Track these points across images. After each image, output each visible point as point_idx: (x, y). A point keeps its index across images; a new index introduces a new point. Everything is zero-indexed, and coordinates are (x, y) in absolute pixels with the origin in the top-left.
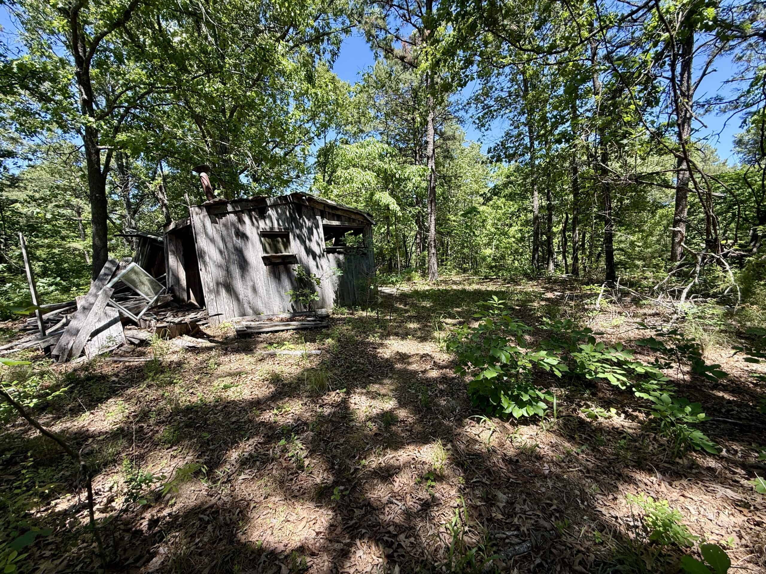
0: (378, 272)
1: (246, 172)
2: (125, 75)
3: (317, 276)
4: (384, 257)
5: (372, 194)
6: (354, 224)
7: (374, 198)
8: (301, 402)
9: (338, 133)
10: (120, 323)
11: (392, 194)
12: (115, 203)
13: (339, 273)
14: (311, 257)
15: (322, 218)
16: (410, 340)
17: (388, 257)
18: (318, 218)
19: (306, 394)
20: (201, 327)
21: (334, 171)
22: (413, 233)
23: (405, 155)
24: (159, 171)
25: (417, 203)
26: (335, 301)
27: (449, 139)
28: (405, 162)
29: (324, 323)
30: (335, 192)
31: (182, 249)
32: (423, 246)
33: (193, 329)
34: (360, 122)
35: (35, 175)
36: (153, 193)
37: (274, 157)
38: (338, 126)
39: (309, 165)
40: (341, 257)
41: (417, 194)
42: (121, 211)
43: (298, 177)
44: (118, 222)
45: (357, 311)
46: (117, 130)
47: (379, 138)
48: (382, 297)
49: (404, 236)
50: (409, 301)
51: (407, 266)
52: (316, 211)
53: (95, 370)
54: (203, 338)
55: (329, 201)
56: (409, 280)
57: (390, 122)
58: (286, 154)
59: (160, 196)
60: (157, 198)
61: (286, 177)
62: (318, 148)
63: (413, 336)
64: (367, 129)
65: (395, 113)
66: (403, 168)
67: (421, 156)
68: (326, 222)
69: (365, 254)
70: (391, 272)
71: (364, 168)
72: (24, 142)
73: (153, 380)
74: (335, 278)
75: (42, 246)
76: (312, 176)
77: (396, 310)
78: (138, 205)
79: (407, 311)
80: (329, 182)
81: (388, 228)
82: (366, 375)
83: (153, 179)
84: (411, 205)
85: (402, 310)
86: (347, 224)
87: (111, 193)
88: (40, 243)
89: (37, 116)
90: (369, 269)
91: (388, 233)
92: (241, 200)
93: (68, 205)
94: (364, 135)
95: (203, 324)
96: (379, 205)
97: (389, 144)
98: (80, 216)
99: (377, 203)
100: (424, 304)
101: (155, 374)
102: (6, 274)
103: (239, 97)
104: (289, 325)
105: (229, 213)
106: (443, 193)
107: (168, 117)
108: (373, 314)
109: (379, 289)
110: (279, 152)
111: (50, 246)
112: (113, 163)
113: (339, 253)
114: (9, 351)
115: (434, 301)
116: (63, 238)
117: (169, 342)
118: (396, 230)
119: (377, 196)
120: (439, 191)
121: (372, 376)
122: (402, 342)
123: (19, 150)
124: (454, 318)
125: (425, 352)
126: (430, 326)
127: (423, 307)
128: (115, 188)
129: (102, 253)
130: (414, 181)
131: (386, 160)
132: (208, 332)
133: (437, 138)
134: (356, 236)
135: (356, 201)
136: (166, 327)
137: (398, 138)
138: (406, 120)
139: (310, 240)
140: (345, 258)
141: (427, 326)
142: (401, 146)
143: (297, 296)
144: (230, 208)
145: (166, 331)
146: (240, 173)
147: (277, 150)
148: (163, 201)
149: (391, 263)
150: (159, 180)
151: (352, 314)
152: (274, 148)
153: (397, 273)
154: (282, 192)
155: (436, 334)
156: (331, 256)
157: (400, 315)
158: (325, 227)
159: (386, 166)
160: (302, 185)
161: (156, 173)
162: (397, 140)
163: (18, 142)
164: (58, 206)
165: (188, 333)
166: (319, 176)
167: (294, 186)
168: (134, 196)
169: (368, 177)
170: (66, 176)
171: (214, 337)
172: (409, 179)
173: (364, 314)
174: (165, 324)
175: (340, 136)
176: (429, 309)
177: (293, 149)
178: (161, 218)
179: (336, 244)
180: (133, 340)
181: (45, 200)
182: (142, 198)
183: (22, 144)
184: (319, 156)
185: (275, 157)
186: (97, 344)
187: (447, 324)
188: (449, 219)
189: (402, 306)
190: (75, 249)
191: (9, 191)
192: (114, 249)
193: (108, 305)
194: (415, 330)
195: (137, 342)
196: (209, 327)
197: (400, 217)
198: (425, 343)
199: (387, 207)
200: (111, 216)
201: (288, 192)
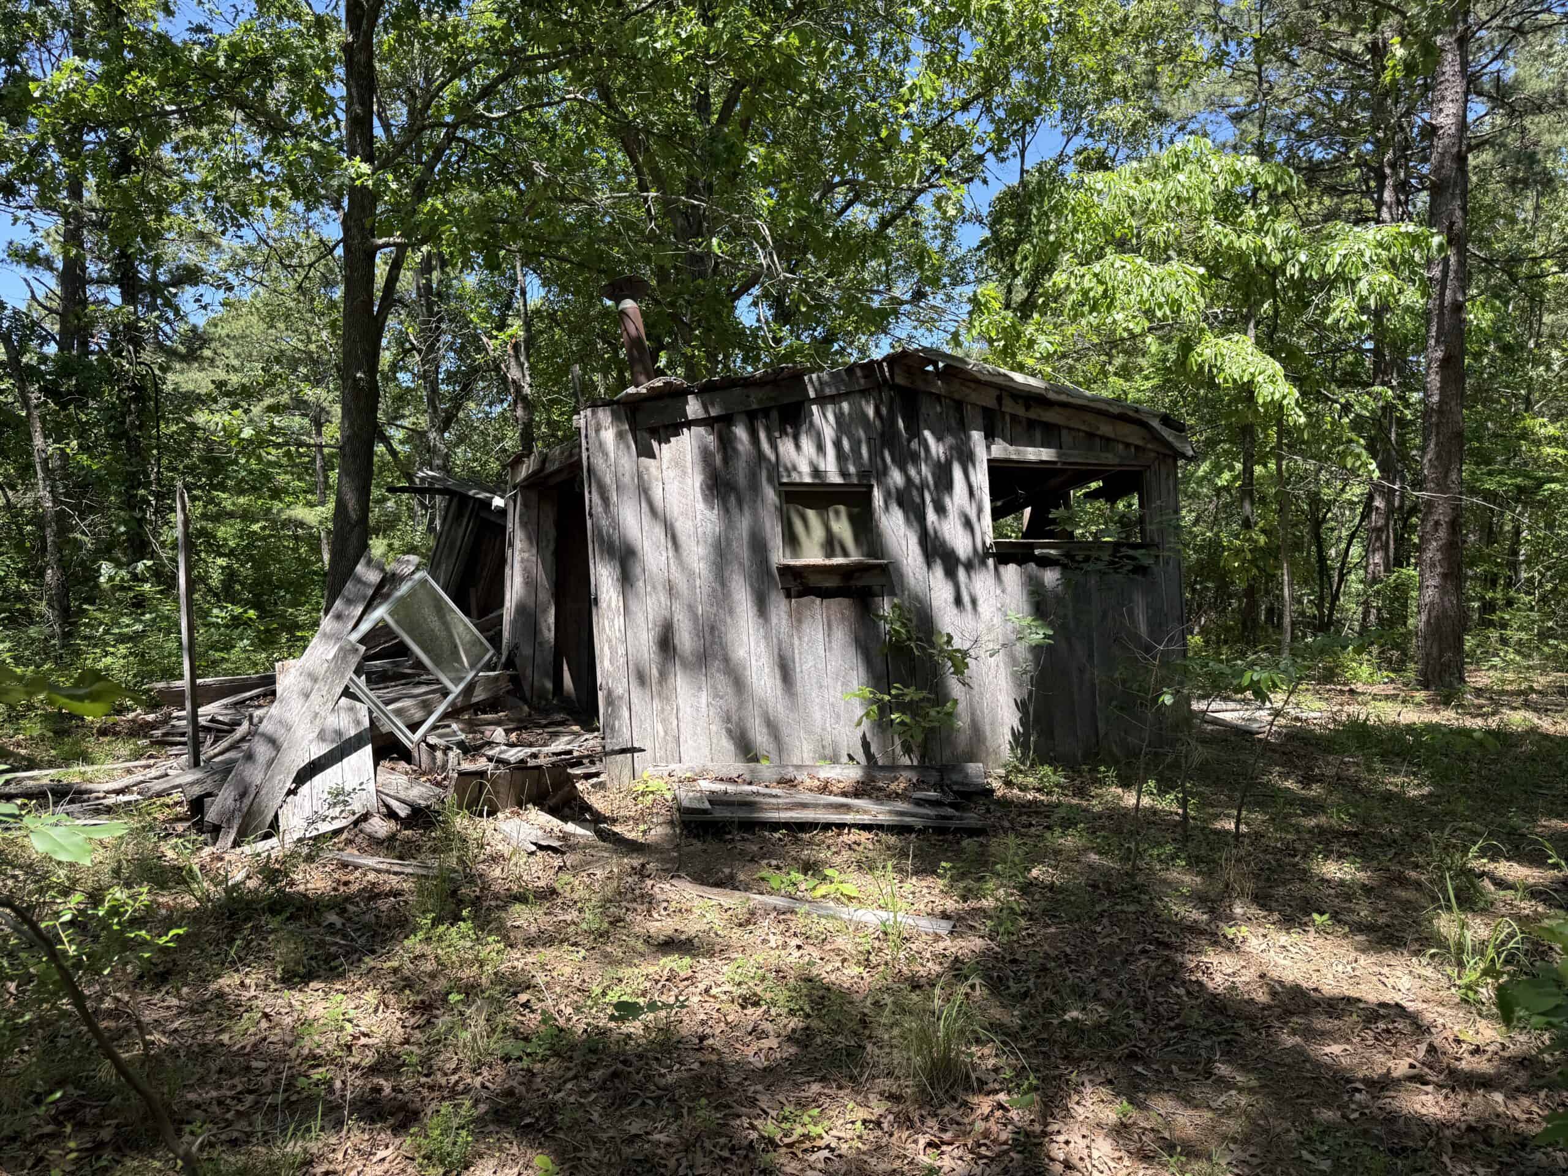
0: (1195, 640)
1: (756, 291)
2: (456, 36)
3: (957, 643)
4: (1223, 579)
5: (1187, 347)
6: (1110, 459)
7: (1194, 359)
8: (862, 1114)
9: (1069, 137)
10: (369, 749)
11: (1270, 344)
12: (402, 398)
13: (1038, 635)
14: (939, 571)
15: (990, 437)
16: (1321, 931)
17: (1240, 584)
18: (977, 436)
19: (885, 1084)
20: (580, 786)
21: (1045, 267)
22: (1356, 491)
23: (1331, 190)
24: (518, 304)
25: (1381, 371)
26: (1019, 740)
27: (1538, 109)
28: (1331, 215)
29: (972, 818)
30: (1044, 345)
31: (552, 533)
32: (1400, 540)
33: (557, 786)
34: (1152, 86)
35: (236, 327)
36: (496, 366)
37: (843, 236)
38: (1073, 108)
39: (960, 252)
40: (1051, 577)
41: (1380, 333)
42: (415, 418)
43: (919, 295)
44: (403, 450)
45: (1101, 782)
46: (420, 191)
47: (1228, 132)
48: (1206, 740)
49: (1315, 499)
50: (1327, 766)
51: (1325, 624)
52: (969, 411)
53: (292, 883)
54: (580, 821)
55: (1019, 377)
56: (1329, 676)
57: (1274, 72)
58: (884, 223)
59: (514, 373)
60: (504, 379)
61: (876, 302)
62: (995, 190)
63: (1336, 917)
64: (1181, 105)
65: (1297, 35)
66: (1319, 239)
67: (1402, 187)
68: (1000, 450)
69: (1141, 570)
70: (1253, 644)
71: (1158, 254)
72: (224, 242)
73: (428, 940)
74: (1021, 650)
75: (231, 515)
76: (967, 291)
77: (1268, 798)
78: (458, 401)
79: (1312, 807)
80: (1026, 309)
81: (1248, 471)
82: (1120, 1051)
83: (502, 326)
84: (1350, 379)
85: (1292, 800)
86: (1077, 457)
87: (394, 367)
88: (228, 505)
89: (254, 172)
90: (1157, 627)
91: (1248, 488)
92: (732, 383)
93: (300, 405)
94: (1167, 131)
95: (588, 776)
96: (1211, 384)
97: (1263, 152)
98: (319, 433)
99: (1206, 378)
100: (1394, 782)
101: (435, 923)
102: (147, 587)
103: (749, 55)
104: (848, 808)
105: (689, 424)
106: (1497, 331)
107: (552, 140)
108: (1168, 804)
109: (1196, 706)
110: (863, 216)
111: (247, 516)
112: (407, 282)
113: (1045, 562)
114: (122, 798)
115: (1440, 778)
116: (277, 494)
117: (485, 823)
118: (1280, 478)
119: (1208, 349)
120: (1479, 317)
121: (1146, 1063)
122: (1283, 939)
123: (214, 264)
124: (1536, 859)
125: (1390, 997)
126: (1418, 885)
127: (1388, 797)
128: (406, 352)
129: (354, 540)
130: (1363, 287)
131: (1250, 214)
132: (597, 802)
133: (1478, 107)
134: (1112, 500)
135: (1125, 372)
136: (481, 774)
137: (1304, 125)
138: (1345, 56)
139: (940, 510)
140: (1066, 581)
141: (1402, 881)
142: (1319, 155)
143: (884, 709)
144: (693, 408)
145: (481, 786)
146: (737, 296)
147: (858, 212)
148: (519, 388)
149: (1253, 606)
150: (516, 327)
151: (1081, 792)
152: (850, 204)
153: (1276, 652)
154: (863, 351)
155: (1446, 924)
156: (1011, 572)
157: (1280, 821)
158: (996, 469)
159: (1244, 242)
160: (930, 324)
161: (508, 306)
162: (1301, 135)
163: (211, 243)
164: (273, 409)
165: (541, 801)
166: (991, 290)
167: (902, 329)
168: (450, 377)
169: (1169, 286)
170: (301, 325)
171: (614, 821)
172: (1344, 279)
173: (1130, 799)
174: (481, 764)
175: (1078, 141)
176: (1412, 808)
177: (911, 201)
178: (511, 441)
179: (1036, 528)
180: (394, 804)
181: (248, 393)
182: (466, 380)
183: (218, 246)
184: (997, 219)
185: (848, 235)
186: (307, 804)
187: (1501, 884)
188: (1524, 435)
189: (1290, 784)
190: (301, 524)
191: (182, 372)
192: (388, 526)
193: (347, 693)
194: (1346, 891)
195: (403, 812)
196: (602, 786)
197: (1297, 428)
198: (1389, 957)
199: (1246, 391)
200: (391, 431)
201: (881, 349)
